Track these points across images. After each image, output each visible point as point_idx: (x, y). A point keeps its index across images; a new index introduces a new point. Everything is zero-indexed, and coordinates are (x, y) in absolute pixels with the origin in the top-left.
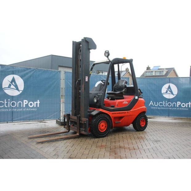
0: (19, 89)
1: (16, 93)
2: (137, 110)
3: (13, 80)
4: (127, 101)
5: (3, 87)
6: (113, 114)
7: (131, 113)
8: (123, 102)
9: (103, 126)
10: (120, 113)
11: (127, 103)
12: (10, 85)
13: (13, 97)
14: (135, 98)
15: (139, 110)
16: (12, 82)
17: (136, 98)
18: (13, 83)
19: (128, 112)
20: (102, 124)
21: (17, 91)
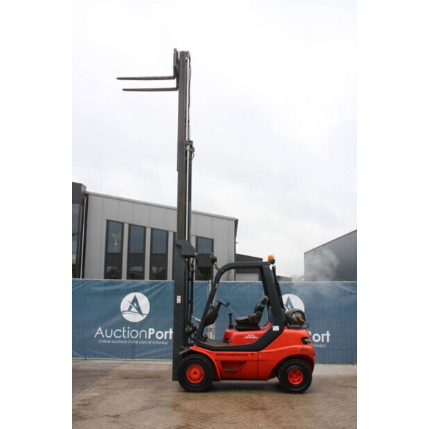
0: (143, 312)
1: (138, 318)
2: (278, 351)
3: (135, 300)
4: (256, 335)
5: (122, 310)
6: (219, 356)
7: (260, 357)
8: (246, 335)
9: (195, 373)
10: (233, 355)
11: (254, 337)
12: (131, 307)
13: (134, 323)
14: (272, 329)
15: (281, 351)
16: (133, 303)
17: (276, 328)
18: (135, 304)
19: (252, 354)
20: (194, 370)
21: (140, 315)
